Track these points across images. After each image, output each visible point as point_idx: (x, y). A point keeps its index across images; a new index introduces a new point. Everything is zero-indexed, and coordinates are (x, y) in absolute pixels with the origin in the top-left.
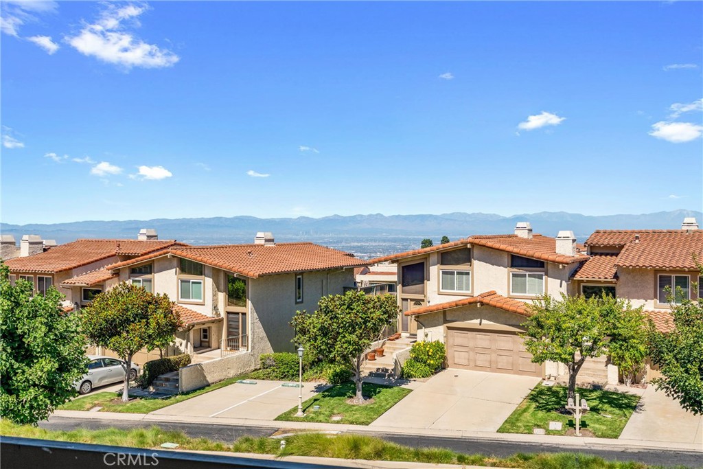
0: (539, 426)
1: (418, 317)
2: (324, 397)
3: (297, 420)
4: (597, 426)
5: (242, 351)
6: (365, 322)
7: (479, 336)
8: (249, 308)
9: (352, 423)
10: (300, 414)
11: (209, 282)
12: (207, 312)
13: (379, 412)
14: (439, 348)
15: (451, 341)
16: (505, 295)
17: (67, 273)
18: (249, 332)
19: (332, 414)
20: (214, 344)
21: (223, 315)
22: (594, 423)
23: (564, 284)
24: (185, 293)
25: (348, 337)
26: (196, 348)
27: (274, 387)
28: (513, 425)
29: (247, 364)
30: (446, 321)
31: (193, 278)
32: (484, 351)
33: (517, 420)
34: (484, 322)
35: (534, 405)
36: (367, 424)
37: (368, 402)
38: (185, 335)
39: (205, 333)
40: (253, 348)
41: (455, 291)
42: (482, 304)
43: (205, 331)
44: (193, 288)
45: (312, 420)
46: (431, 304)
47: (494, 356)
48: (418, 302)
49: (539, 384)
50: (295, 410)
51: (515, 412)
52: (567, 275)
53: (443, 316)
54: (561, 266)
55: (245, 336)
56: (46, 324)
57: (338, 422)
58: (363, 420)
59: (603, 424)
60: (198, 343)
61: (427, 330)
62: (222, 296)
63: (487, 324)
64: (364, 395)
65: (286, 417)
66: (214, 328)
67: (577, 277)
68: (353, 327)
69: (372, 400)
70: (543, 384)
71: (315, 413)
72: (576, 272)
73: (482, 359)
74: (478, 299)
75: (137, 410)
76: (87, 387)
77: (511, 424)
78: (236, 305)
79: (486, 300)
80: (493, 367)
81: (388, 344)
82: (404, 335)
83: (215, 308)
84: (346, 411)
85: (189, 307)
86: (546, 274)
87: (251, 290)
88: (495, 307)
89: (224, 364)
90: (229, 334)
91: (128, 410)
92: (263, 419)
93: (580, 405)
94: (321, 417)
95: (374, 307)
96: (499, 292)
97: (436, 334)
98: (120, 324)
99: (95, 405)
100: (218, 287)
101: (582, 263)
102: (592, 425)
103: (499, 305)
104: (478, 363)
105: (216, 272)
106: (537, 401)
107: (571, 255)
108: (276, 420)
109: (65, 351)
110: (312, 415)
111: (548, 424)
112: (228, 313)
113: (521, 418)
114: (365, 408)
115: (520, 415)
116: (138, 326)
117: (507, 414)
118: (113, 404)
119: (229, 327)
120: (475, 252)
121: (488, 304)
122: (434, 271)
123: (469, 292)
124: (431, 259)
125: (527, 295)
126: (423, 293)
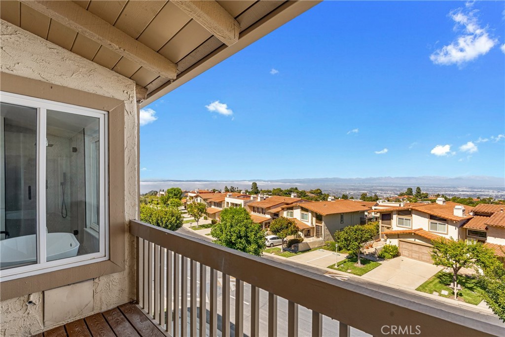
0: (436, 291)
1: (387, 235)
2: (348, 261)
3: (335, 269)
4: (467, 297)
5: (321, 238)
6: (362, 238)
7: (414, 246)
8: (323, 224)
9: (355, 274)
10: (336, 267)
11: (310, 214)
12: (309, 224)
13: (366, 272)
14: (395, 248)
15: (401, 246)
16: (427, 230)
17: (269, 208)
18: (323, 233)
19: (348, 269)
20: (311, 235)
21: (315, 226)
22: (466, 295)
23: (457, 229)
24: (303, 218)
25: (354, 243)
26: (305, 236)
27: (329, 254)
28: (424, 288)
29: (322, 243)
30: (399, 238)
31: (305, 213)
32: (416, 252)
33: (426, 286)
34: (417, 240)
35: (438, 280)
36: (360, 276)
37: (362, 266)
38: (302, 231)
39: (309, 231)
40: (324, 238)
41: (404, 226)
42: (415, 234)
43: (309, 230)
44: (305, 216)
45: (340, 270)
46: (394, 230)
47: (420, 255)
48: (388, 228)
49: (441, 270)
50: (335, 265)
51: (426, 282)
52: (459, 226)
53: (397, 236)
54: (454, 222)
55: (321, 234)
56: (254, 234)
57: (349, 273)
58: (359, 274)
59: (471, 297)
60: (306, 234)
61: (391, 240)
62: (314, 219)
63: (417, 241)
64: (361, 263)
65: (331, 267)
66: (311, 229)
67: (465, 227)
68: (356, 239)
69: (365, 266)
70: (444, 271)
71: (342, 267)
72: (464, 224)
73: (414, 255)
74: (413, 232)
75: (284, 256)
76: (272, 245)
77: (422, 288)
78: (319, 223)
79: (417, 232)
80: (420, 259)
81: (375, 243)
82: (382, 240)
83: (312, 223)
84: (353, 269)
85: (304, 222)
86: (448, 223)
87: (323, 218)
88: (421, 236)
89: (314, 243)
90: (316, 232)
91: (282, 256)
92: (323, 266)
93: (457, 287)
94: (343, 270)
95: (365, 232)
96: (424, 229)
97: (395, 242)
98: (280, 229)
99: (273, 252)
100: (313, 216)
101: (468, 220)
102: (465, 296)
103: (422, 235)
104: (413, 256)
105: (312, 212)
106: (441, 279)
107: (462, 216)
108: (328, 267)
109: (260, 242)
110: (340, 268)
111: (441, 291)
112: (316, 225)
113: (428, 286)
114: (361, 269)
115: (428, 284)
116: (285, 231)
117: (422, 282)
118: (278, 253)
119: (316, 230)
120: (413, 212)
121: (417, 235)
122: (395, 217)
123: (410, 227)
124: (394, 213)
125: (437, 231)
126: (390, 225)
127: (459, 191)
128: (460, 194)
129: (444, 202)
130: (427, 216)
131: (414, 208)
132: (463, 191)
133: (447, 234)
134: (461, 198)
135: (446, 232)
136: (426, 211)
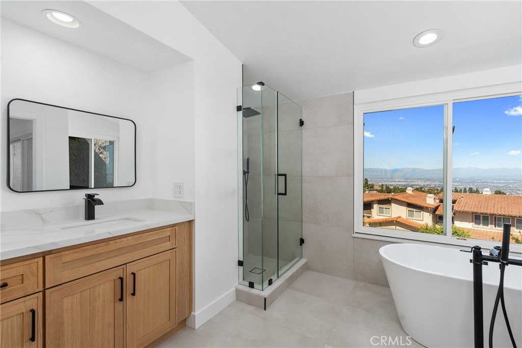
16: (405, 218)
23: (431, 215)
30: (381, 226)
34: (397, 227)
41: (384, 215)
42: (396, 221)
46: (375, 218)
48: (369, 217)
52: (432, 212)
54: (429, 209)
67: (436, 213)
72: (435, 211)
74: (395, 219)
79: (398, 220)
86: (423, 211)
96: (402, 217)
101: (438, 207)
103: (403, 222)
107: (433, 204)
120: (393, 201)
121: (399, 222)
122: (376, 206)
123: (390, 215)
124: (375, 202)
125: (414, 218)
126: (371, 214)
127: (395, 182)
128: (397, 184)
129: (413, 191)
130: (406, 204)
131: (393, 197)
132: (399, 182)
133: (422, 220)
134: (400, 187)
135: (422, 219)
136: (404, 200)
